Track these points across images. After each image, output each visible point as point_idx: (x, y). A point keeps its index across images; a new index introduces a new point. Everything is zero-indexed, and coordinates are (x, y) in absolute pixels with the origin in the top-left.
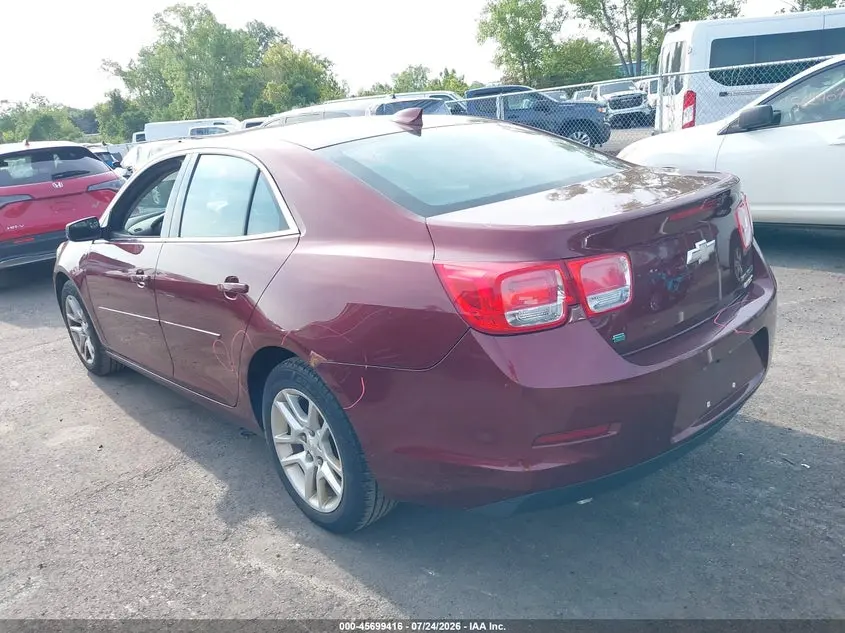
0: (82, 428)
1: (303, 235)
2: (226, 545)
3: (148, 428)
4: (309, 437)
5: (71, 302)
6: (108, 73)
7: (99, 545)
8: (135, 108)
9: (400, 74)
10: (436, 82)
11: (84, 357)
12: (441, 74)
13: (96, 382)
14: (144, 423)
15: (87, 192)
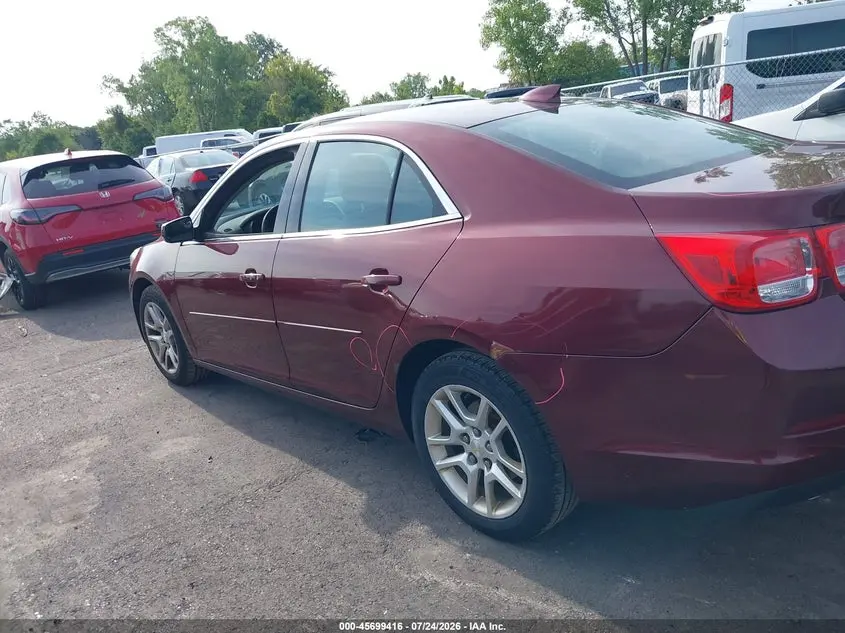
0: (181, 440)
1: (466, 219)
2: (388, 557)
3: (253, 438)
4: (473, 438)
5: (152, 309)
6: (109, 90)
7: (247, 561)
8: (137, 124)
9: (399, 83)
10: (435, 89)
11: (164, 367)
12: (440, 82)
13: (181, 393)
14: (250, 433)
15: (134, 201)
